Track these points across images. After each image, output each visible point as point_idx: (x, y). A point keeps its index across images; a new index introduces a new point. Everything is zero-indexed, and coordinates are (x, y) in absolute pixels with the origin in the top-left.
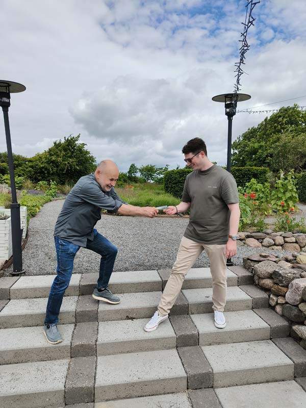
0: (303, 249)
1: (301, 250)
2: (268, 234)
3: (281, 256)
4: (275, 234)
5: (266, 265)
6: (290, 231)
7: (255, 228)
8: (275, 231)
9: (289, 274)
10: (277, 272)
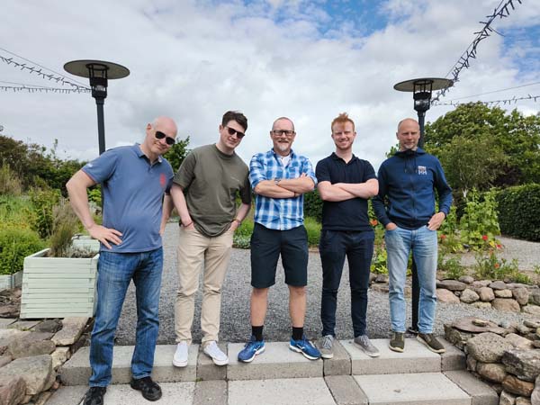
0: (525, 308)
1: (522, 310)
2: (468, 283)
3: (508, 324)
4: (477, 283)
5: (488, 339)
6: (499, 278)
7: (445, 273)
8: (477, 279)
9: (534, 361)
10: (511, 354)
